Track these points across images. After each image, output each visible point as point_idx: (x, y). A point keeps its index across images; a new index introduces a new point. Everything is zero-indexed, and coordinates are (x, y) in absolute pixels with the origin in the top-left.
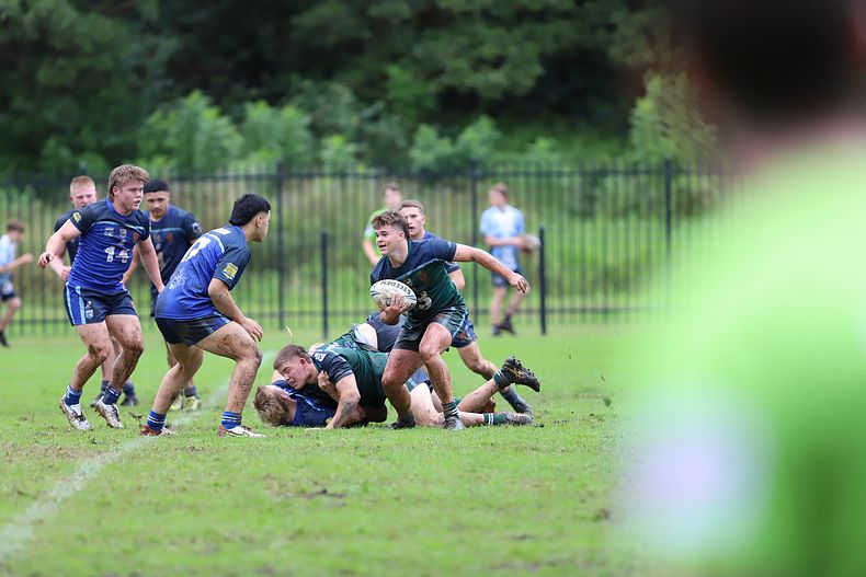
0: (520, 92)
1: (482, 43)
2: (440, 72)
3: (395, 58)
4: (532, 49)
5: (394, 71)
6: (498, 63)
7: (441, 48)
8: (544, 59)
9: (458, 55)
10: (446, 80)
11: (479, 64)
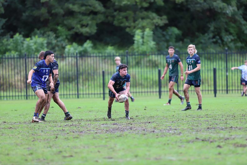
0: (93, 34)
1: (82, 20)
2: (73, 28)
3: (58, 25)
4: (95, 22)
5: (59, 28)
6: (87, 26)
7: (72, 22)
8: (97, 25)
9: (77, 24)
10: (74, 30)
11: (82, 26)
